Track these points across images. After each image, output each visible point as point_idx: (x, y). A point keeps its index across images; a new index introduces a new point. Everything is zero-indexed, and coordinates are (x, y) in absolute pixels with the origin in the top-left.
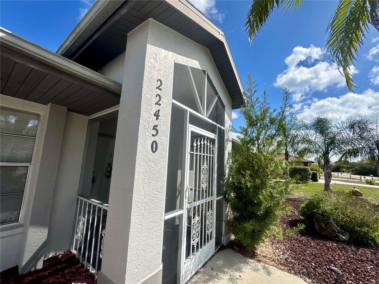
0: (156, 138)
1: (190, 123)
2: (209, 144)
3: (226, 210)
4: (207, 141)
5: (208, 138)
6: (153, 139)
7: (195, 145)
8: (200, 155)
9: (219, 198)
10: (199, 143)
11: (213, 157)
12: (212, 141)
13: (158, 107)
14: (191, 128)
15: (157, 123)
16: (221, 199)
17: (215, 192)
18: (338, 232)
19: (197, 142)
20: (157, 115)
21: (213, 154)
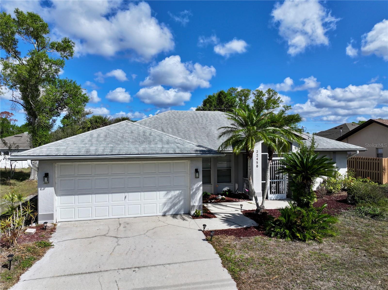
6: (257, 165)
13: (257, 157)
15: (257, 161)
18: (349, 200)
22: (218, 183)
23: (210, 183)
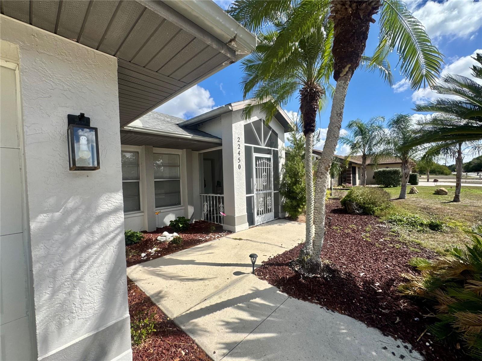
0: (240, 163)
1: (254, 152)
2: (266, 162)
3: (281, 199)
4: (265, 160)
5: (265, 158)
6: (239, 164)
7: (258, 163)
8: (261, 168)
9: (276, 192)
10: (260, 162)
11: (269, 168)
12: (269, 159)
13: (239, 150)
14: (255, 155)
15: (239, 157)
16: (277, 192)
17: (273, 188)
18: (356, 209)
19: (259, 161)
20: (239, 154)
21: (269, 167)
22: (156, 207)
23: (139, 209)
